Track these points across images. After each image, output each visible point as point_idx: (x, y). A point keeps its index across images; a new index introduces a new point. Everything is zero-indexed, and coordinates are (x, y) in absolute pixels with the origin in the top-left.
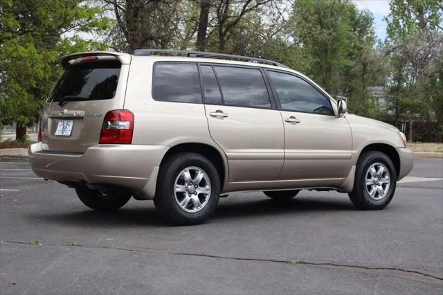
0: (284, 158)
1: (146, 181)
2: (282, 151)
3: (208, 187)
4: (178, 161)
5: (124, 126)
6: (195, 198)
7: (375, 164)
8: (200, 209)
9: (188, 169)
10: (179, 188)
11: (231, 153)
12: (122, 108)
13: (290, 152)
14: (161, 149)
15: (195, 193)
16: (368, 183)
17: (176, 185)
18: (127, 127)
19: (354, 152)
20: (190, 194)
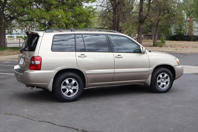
0: (114, 73)
1: (48, 85)
2: (114, 70)
3: (77, 86)
4: (63, 76)
5: (38, 63)
6: (71, 91)
7: (162, 73)
8: (73, 95)
9: (67, 79)
10: (63, 87)
11: (87, 72)
12: (37, 55)
13: (117, 70)
14: (54, 72)
15: (71, 89)
16: (158, 82)
17: (62, 86)
18: (39, 63)
19: (150, 69)
20: (69, 89)
